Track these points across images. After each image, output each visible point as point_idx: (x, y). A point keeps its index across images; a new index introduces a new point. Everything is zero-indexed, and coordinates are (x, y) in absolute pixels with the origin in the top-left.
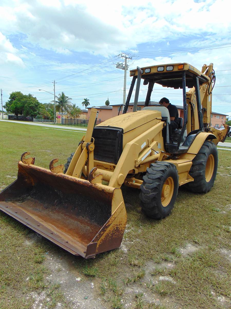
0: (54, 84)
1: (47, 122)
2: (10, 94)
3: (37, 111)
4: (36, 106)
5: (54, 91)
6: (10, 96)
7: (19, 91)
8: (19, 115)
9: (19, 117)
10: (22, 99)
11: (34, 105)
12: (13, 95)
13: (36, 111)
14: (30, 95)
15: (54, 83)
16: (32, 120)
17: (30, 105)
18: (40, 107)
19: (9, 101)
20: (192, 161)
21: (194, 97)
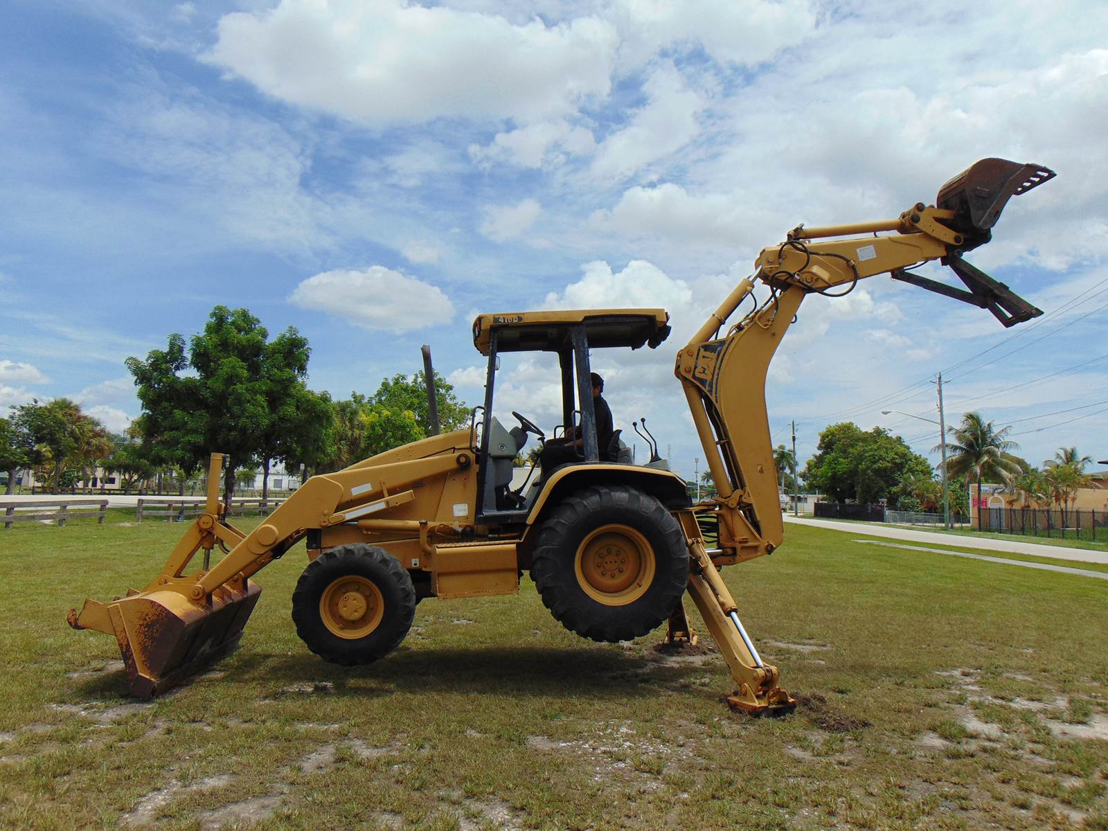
0: (940, 387)
1: (925, 522)
2: (820, 434)
3: (901, 485)
4: (899, 467)
5: (941, 411)
6: (821, 440)
7: (848, 422)
8: (847, 501)
9: (849, 505)
10: (852, 446)
11: (889, 465)
12: (830, 437)
13: (896, 484)
14: (878, 432)
15: (940, 385)
16: (878, 517)
17: (875, 466)
18: (911, 471)
19: (816, 457)
20: (517, 544)
21: (697, 359)
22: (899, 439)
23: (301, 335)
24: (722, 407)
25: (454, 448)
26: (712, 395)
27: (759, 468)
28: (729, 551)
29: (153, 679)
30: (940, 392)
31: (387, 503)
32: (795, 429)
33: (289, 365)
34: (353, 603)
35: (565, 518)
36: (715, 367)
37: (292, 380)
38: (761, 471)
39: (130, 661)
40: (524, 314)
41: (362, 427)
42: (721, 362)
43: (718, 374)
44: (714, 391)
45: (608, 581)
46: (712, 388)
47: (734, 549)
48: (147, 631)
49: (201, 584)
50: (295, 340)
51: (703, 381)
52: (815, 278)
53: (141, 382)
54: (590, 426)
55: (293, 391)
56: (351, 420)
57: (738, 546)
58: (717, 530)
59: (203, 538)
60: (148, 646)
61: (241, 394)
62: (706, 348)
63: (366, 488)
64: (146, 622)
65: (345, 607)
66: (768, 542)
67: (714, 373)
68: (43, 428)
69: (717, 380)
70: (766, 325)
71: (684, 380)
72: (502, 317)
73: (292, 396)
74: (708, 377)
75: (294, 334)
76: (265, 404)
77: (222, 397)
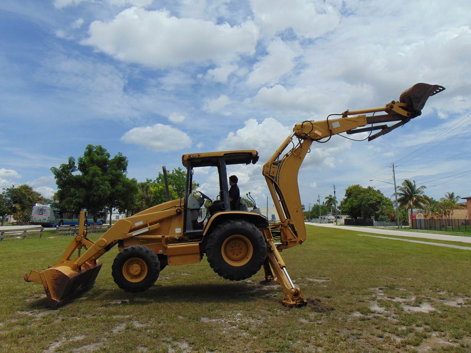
0: (394, 169)
1: (391, 226)
2: (345, 190)
3: (380, 210)
4: (379, 203)
5: (394, 179)
6: (346, 192)
7: (357, 184)
8: (358, 218)
9: (359, 220)
10: (359, 194)
11: (375, 202)
12: (350, 191)
13: (378, 210)
14: (370, 189)
15: (393, 168)
16: (371, 224)
17: (369, 203)
18: (384, 204)
19: (344, 199)
20: (199, 243)
21: (270, 168)
22: (379, 191)
23: (124, 155)
24: (281, 187)
25: (175, 206)
26: (276, 182)
27: (296, 210)
28: (285, 243)
29: (57, 300)
30: (394, 171)
31: (149, 228)
32: (335, 188)
33: (119, 168)
34: (135, 269)
35: (217, 233)
36: (278, 171)
37: (121, 175)
38: (297, 211)
39: (49, 293)
40: (200, 154)
41: (151, 193)
42: (280, 169)
43: (279, 174)
44: (277, 181)
45: (235, 257)
46: (276, 179)
47: (287, 243)
48: (55, 282)
49: (76, 262)
50: (121, 158)
51: (273, 177)
52: (316, 135)
53: (57, 177)
54: (227, 197)
55: (121, 179)
56: (146, 190)
57: (288, 241)
58: (280, 235)
59: (78, 244)
60: (55, 288)
61: (98, 181)
62: (274, 164)
63: (141, 223)
64: (54, 278)
65: (132, 270)
66: (300, 239)
67: (277, 173)
68: (17, 198)
69: (278, 176)
70: (297, 154)
71: (266, 177)
72: (192, 155)
73: (119, 181)
74: (275, 175)
75: (121, 155)
76: (109, 185)
77: (91, 182)
